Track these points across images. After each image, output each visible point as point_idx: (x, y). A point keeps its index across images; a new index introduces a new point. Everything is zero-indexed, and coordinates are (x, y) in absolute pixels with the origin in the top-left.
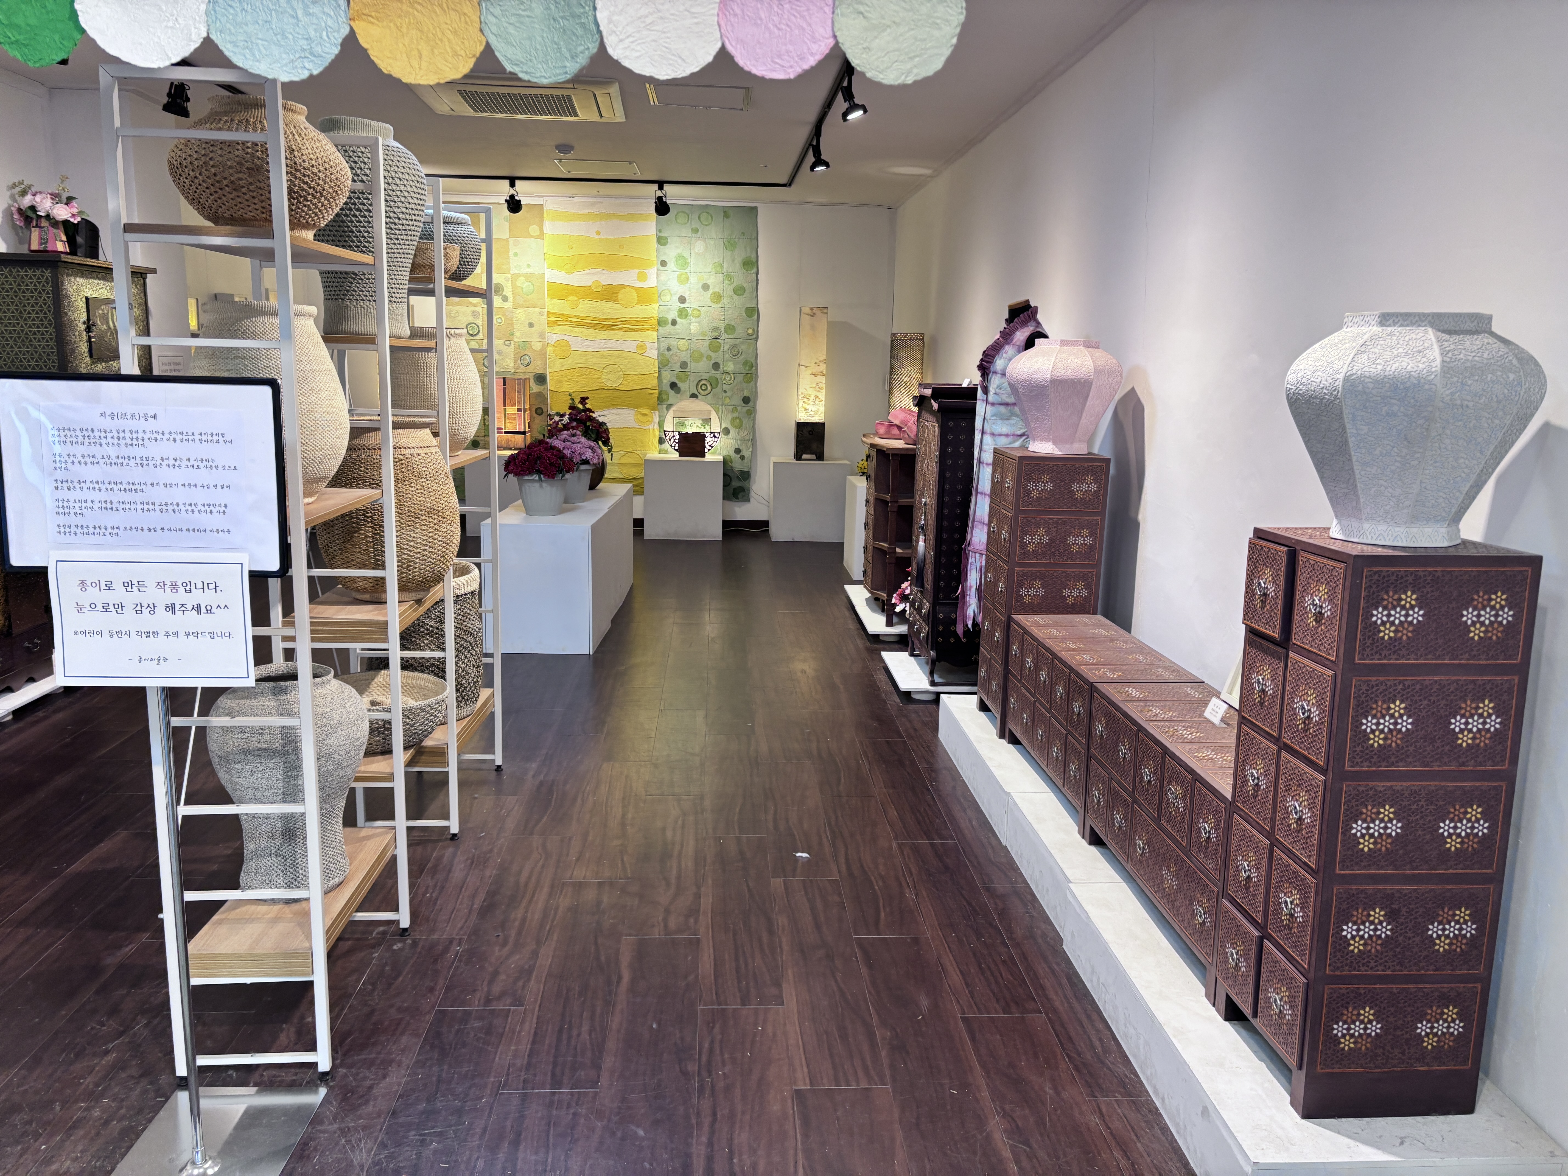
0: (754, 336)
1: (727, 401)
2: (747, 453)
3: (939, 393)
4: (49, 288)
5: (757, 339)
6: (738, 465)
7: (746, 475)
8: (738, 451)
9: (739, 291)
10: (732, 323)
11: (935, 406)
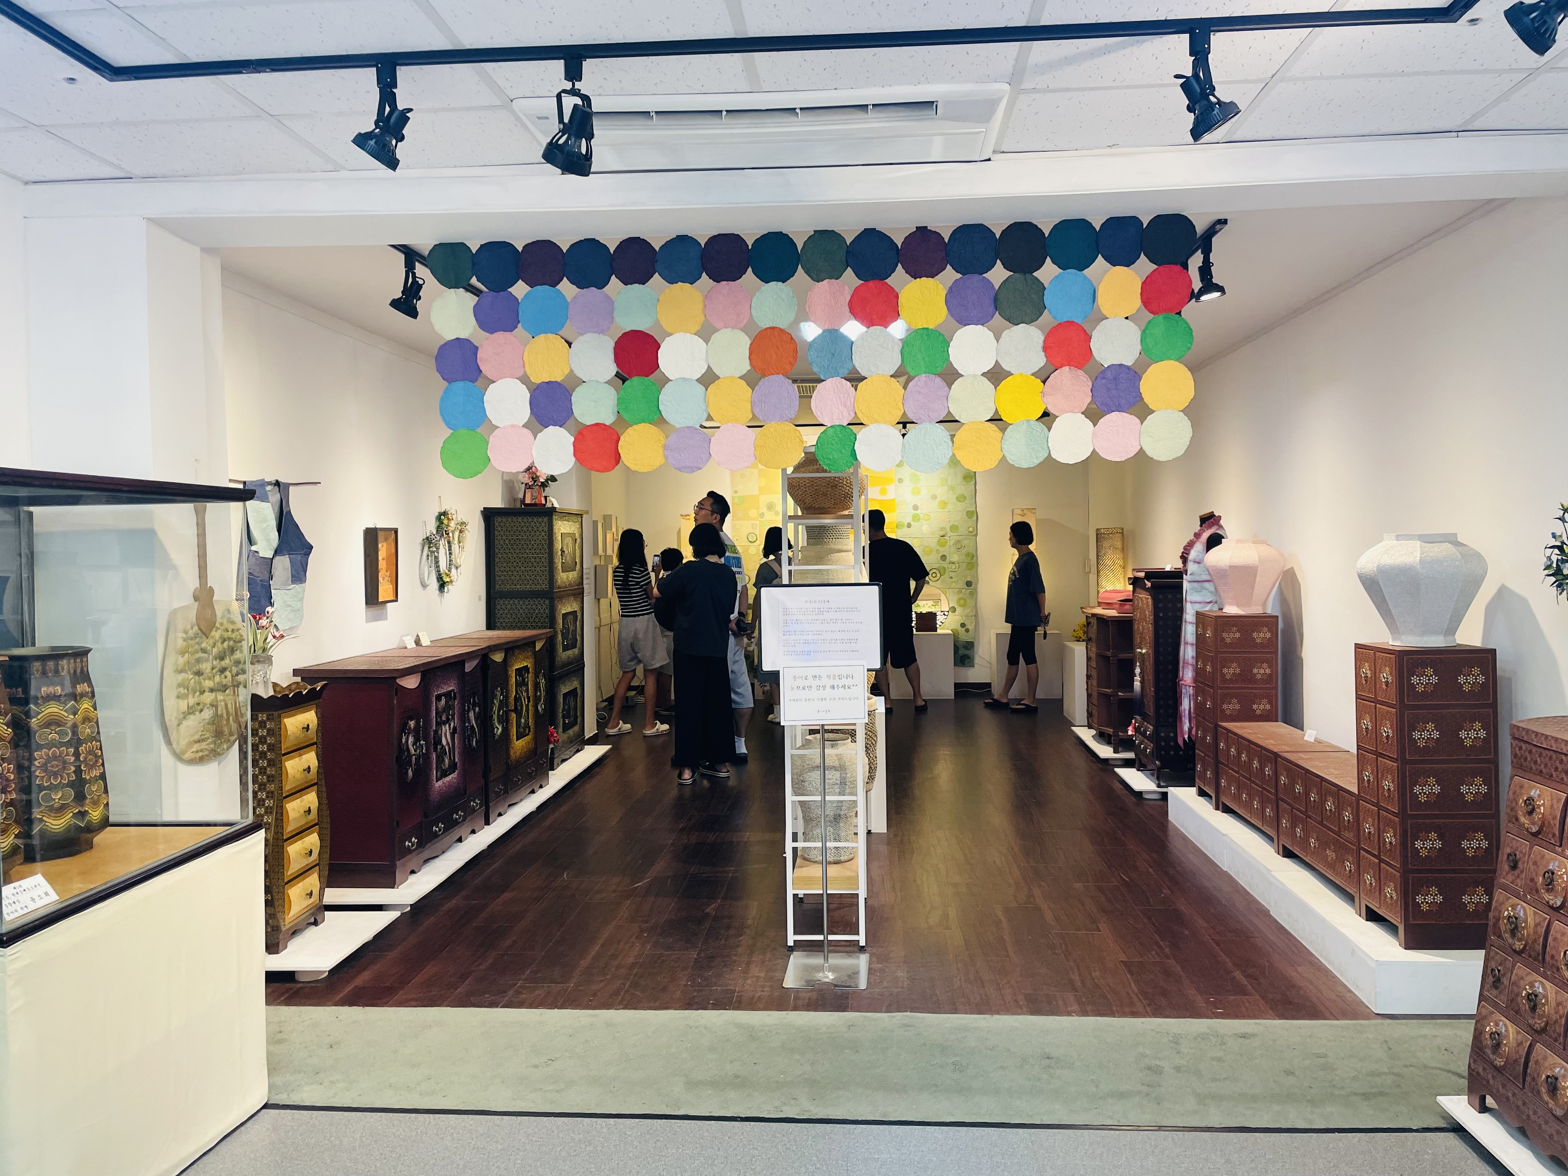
0: (975, 533)
1: (954, 585)
2: (970, 627)
3: (1151, 575)
4: (546, 529)
5: (976, 535)
6: (964, 637)
7: (970, 645)
8: (963, 625)
9: (961, 498)
10: (956, 524)
11: (1149, 584)
